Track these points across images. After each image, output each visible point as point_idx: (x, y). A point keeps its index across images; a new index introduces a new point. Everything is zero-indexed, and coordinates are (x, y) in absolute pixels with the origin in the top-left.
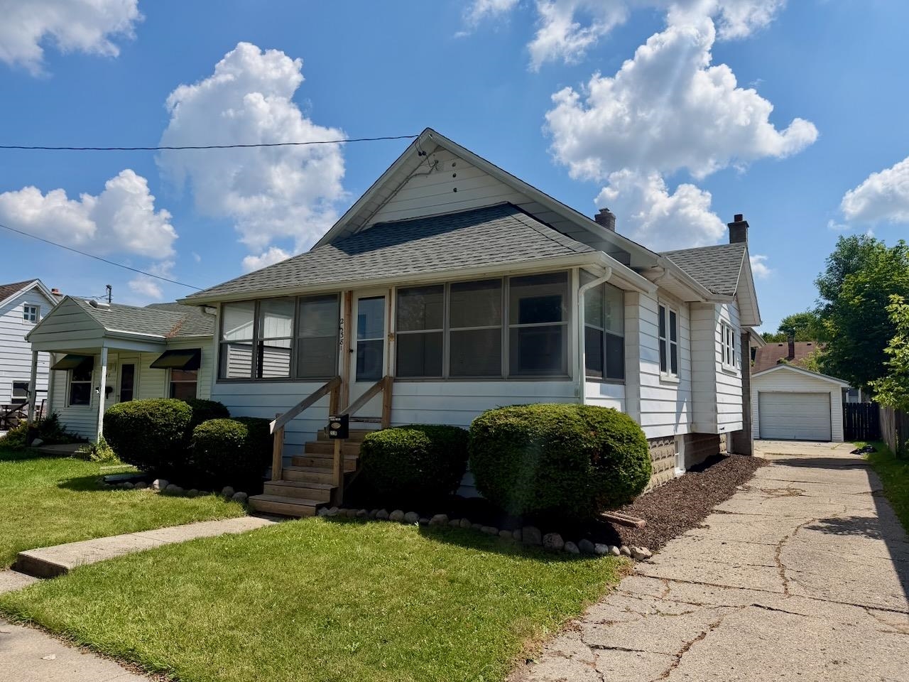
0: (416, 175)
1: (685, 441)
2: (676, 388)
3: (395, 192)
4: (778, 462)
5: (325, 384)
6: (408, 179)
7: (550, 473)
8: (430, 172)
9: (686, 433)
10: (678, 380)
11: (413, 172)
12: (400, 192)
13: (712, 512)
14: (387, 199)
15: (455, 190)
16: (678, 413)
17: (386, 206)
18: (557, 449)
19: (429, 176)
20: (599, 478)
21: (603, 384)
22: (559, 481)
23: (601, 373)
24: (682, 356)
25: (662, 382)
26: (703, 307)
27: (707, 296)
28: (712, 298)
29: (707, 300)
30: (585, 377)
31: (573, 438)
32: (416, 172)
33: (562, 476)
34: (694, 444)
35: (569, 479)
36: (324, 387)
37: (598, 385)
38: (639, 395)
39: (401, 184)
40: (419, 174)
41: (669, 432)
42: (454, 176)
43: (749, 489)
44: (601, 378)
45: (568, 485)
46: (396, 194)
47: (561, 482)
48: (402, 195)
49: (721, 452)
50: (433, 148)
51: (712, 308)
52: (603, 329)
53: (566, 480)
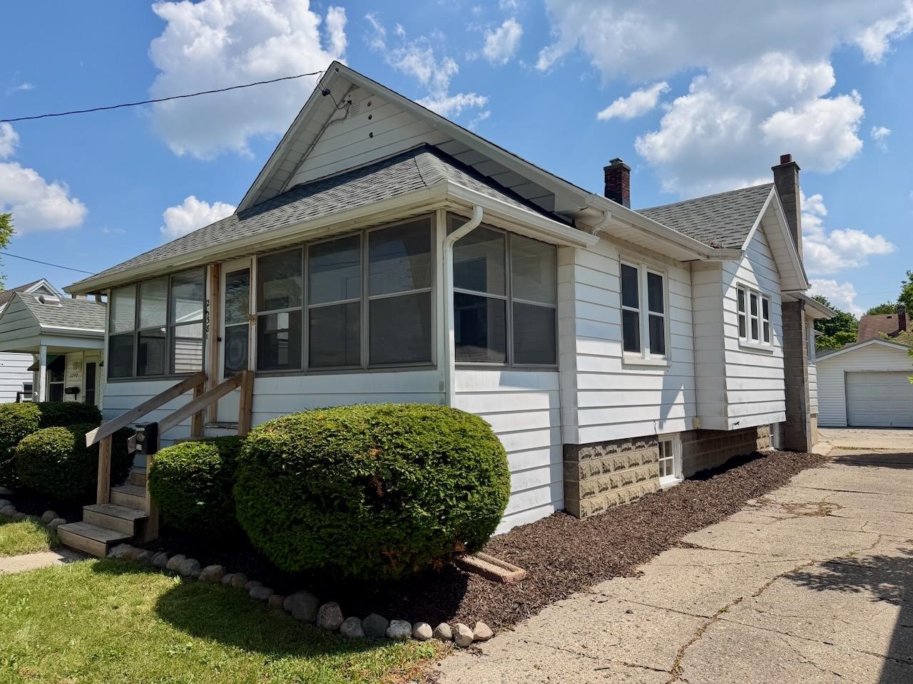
0: (332, 122)
1: (683, 441)
2: (662, 373)
3: (312, 145)
4: (841, 460)
5: (180, 381)
6: (324, 128)
7: (305, 516)
8: (346, 116)
9: (684, 430)
10: (665, 363)
11: (329, 119)
12: (318, 145)
13: (675, 545)
14: (304, 155)
15: (371, 135)
16: (666, 406)
17: (304, 164)
18: (316, 478)
19: (345, 122)
20: (379, 523)
21: (507, 373)
22: (315, 530)
23: (502, 356)
24: (672, 331)
25: (624, 366)
26: (708, 267)
27: (706, 252)
28: (714, 254)
29: (708, 257)
30: (452, 362)
31: (340, 461)
32: (333, 119)
33: (320, 520)
34: (702, 444)
35: (330, 526)
36: (176, 386)
37: (497, 374)
38: (575, 384)
39: (317, 136)
40: (334, 121)
41: (648, 430)
42: (370, 118)
43: (764, 503)
44: (502, 364)
45: (331, 535)
46: (313, 148)
47: (318, 531)
48: (319, 149)
49: (759, 450)
50: (347, 88)
51: (718, 267)
52: (506, 298)
53: (325, 527)
